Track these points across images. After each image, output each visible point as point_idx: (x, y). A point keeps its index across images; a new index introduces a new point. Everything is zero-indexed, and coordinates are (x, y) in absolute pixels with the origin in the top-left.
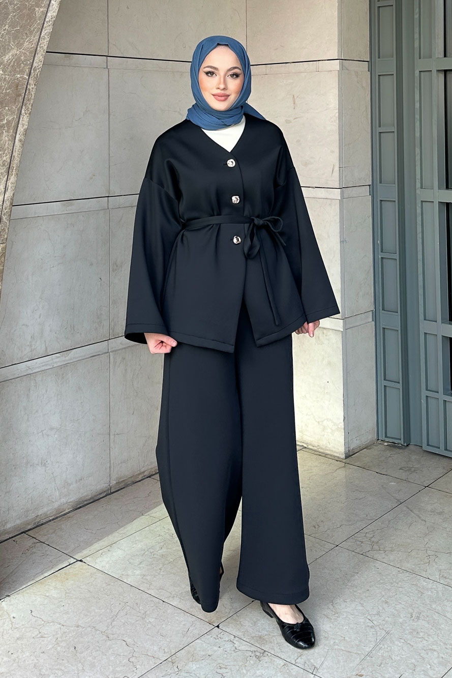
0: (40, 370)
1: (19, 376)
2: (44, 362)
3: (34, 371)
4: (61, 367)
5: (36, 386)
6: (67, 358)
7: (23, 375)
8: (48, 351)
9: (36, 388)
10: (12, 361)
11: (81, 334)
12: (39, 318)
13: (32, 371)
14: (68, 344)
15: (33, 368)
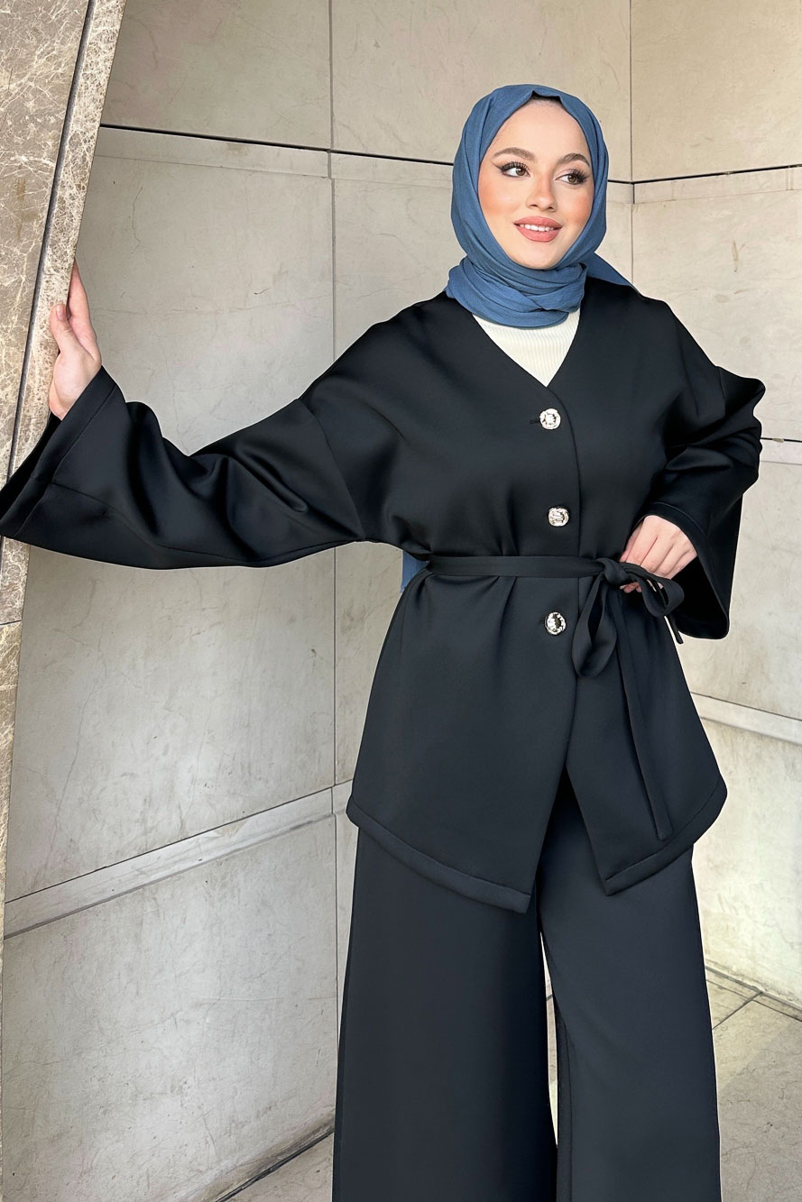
0: (167, 872)
1: (116, 893)
2: (178, 855)
3: (153, 878)
4: (218, 861)
5: (157, 913)
6: (234, 839)
7: (124, 889)
8: (187, 827)
9: (159, 916)
10: (96, 862)
11: (267, 781)
12: (165, 753)
13: (148, 876)
14: (236, 807)
15: (151, 870)
